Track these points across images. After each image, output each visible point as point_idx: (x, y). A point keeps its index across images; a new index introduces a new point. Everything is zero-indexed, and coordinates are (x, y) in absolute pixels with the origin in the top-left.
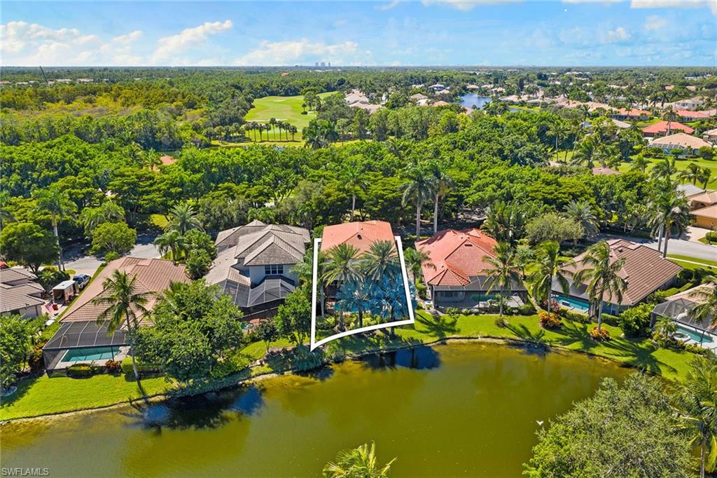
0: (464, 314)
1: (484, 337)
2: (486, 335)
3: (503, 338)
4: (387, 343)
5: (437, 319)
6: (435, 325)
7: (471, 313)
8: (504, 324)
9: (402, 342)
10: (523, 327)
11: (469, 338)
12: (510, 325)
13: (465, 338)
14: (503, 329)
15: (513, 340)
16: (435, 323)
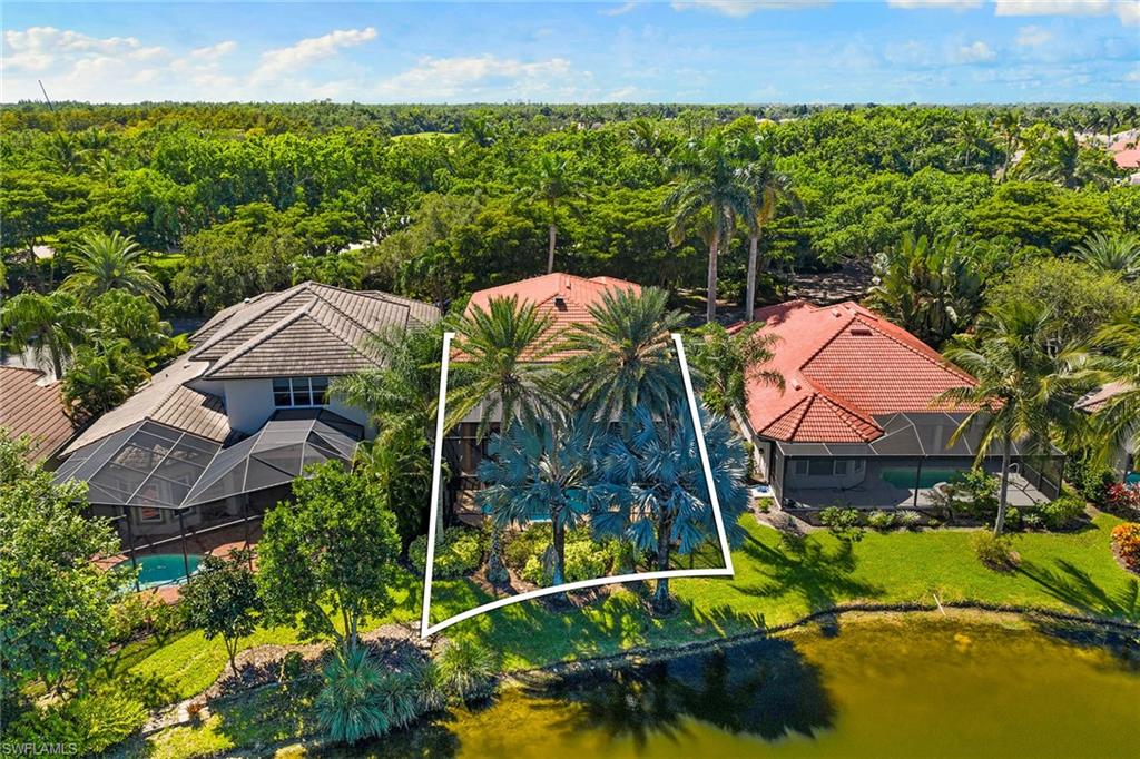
0: (876, 528)
1: (956, 605)
2: (960, 598)
3: (1017, 610)
4: (646, 630)
5: (797, 543)
6: (792, 564)
7: (895, 525)
8: (1007, 562)
9: (697, 624)
10: (1070, 569)
11: (908, 608)
12: (1030, 565)
13: (895, 608)
14: (1008, 578)
15: (1052, 615)
16: (791, 557)
